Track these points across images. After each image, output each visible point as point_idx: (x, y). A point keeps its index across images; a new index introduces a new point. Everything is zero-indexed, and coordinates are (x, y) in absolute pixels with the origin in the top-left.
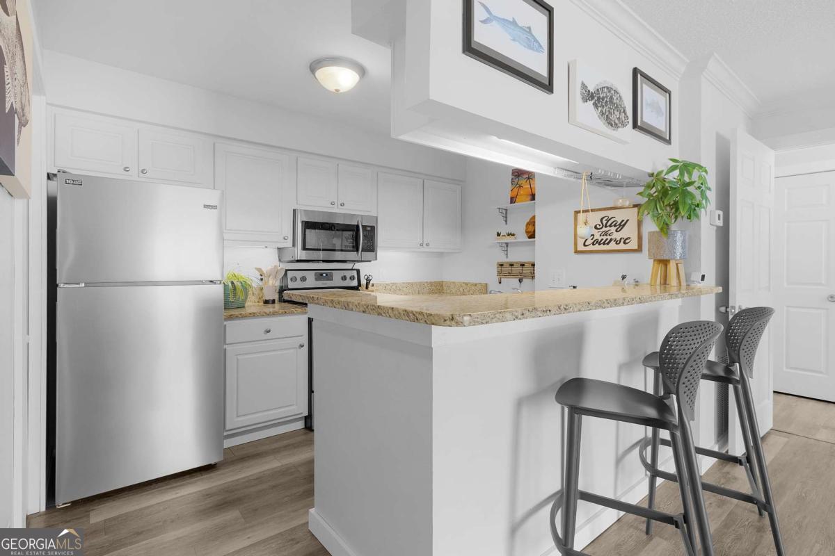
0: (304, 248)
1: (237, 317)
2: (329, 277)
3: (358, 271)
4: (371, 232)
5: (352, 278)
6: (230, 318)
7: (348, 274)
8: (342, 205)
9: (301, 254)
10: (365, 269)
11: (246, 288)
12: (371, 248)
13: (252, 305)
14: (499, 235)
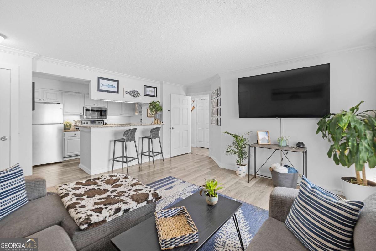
0: (86, 116)
1: (67, 132)
2: (95, 123)
3: (103, 121)
4: (105, 111)
5: (101, 123)
6: (65, 132)
7: (100, 122)
8: (97, 105)
9: (85, 117)
10: (105, 120)
11: (70, 125)
12: (105, 115)
13: (72, 129)
14: (140, 112)
